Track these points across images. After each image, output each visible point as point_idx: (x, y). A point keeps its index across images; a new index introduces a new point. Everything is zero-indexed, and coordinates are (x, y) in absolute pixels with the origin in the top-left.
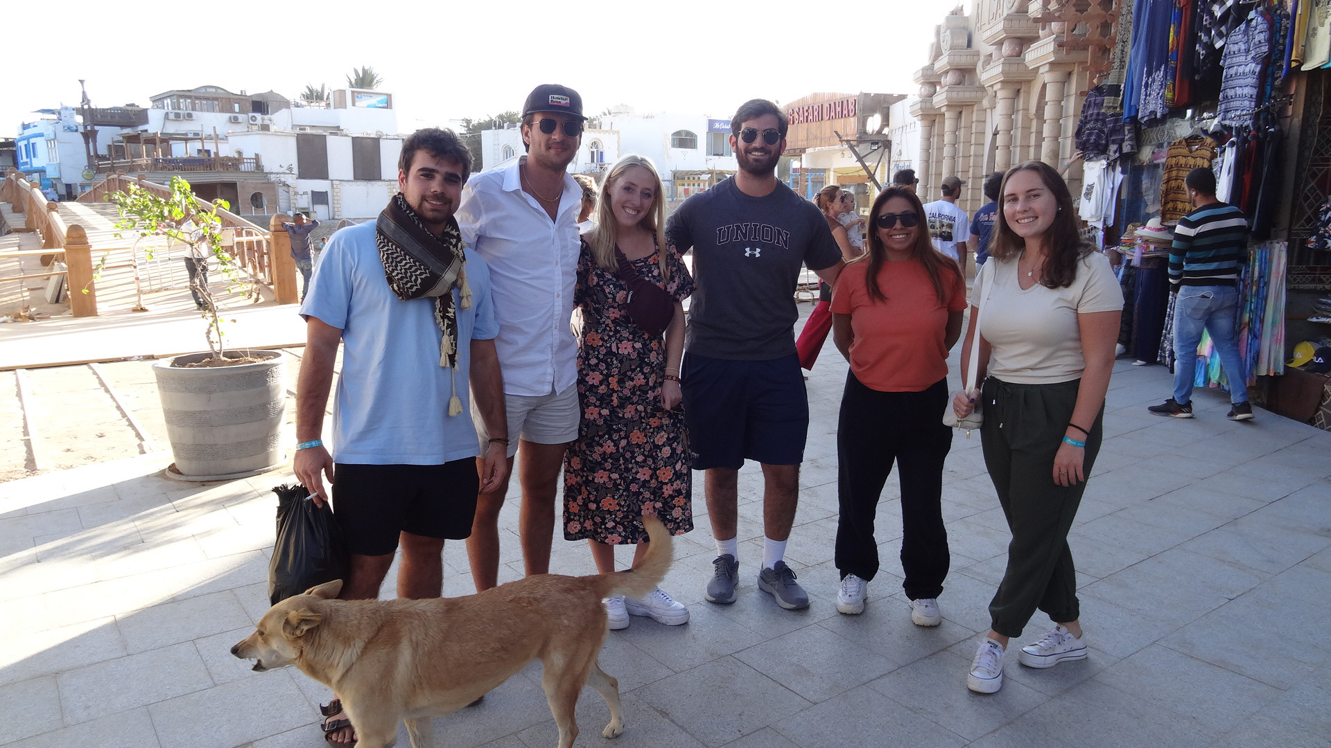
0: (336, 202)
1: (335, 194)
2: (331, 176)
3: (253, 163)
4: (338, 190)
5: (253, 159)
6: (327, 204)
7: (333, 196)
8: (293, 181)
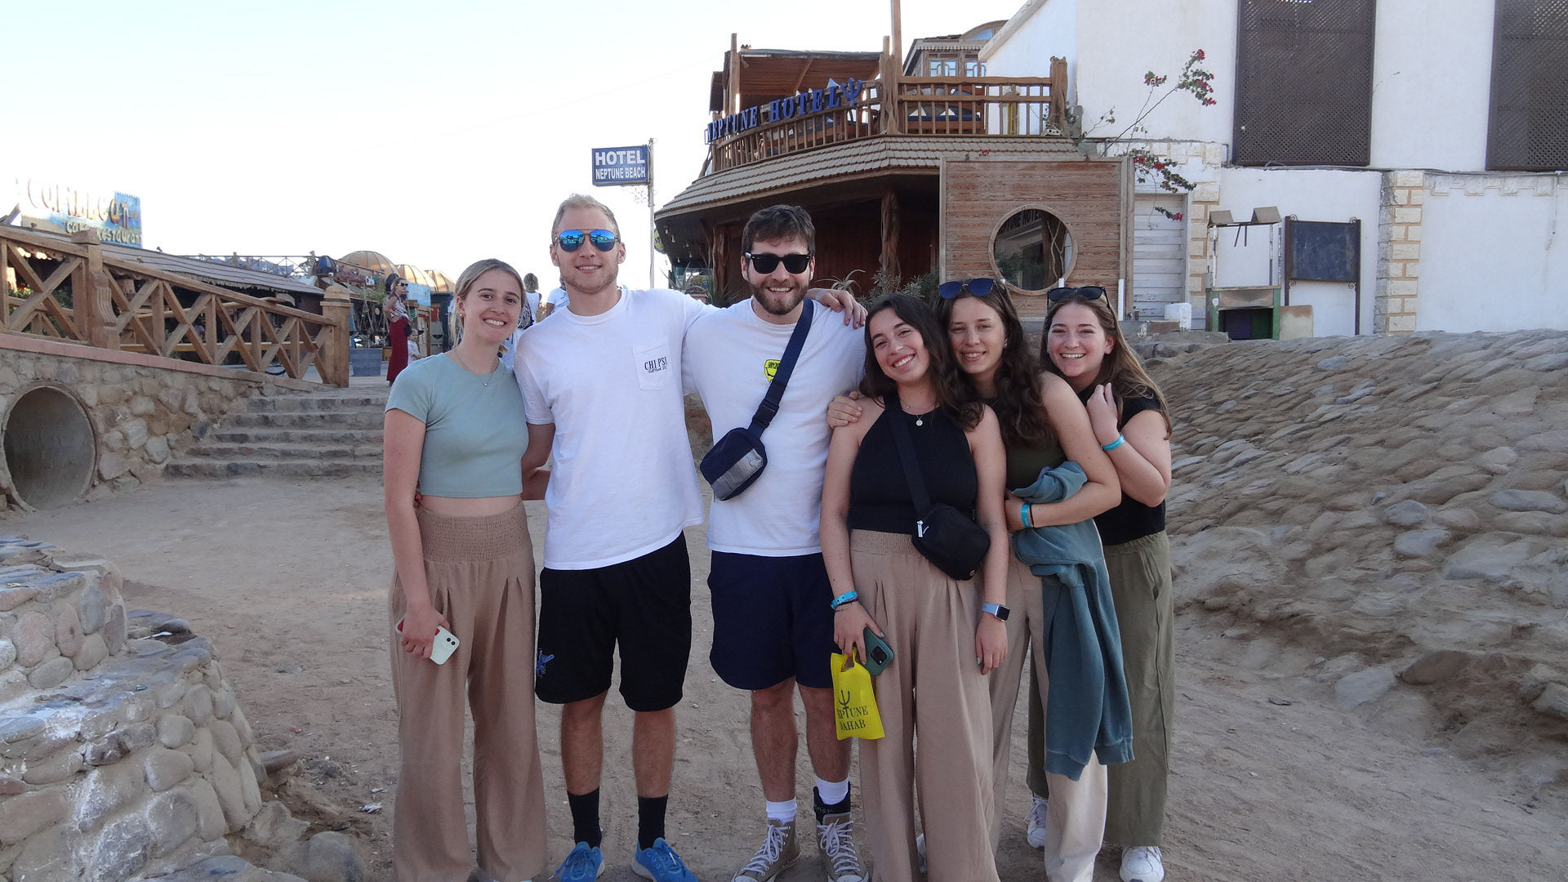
0: (1395, 269)
1: (1397, 232)
2: (1380, 156)
3: (1040, 100)
4: (1411, 215)
5: (1041, 83)
6: (1352, 277)
7: (1387, 241)
8: (1209, 174)
